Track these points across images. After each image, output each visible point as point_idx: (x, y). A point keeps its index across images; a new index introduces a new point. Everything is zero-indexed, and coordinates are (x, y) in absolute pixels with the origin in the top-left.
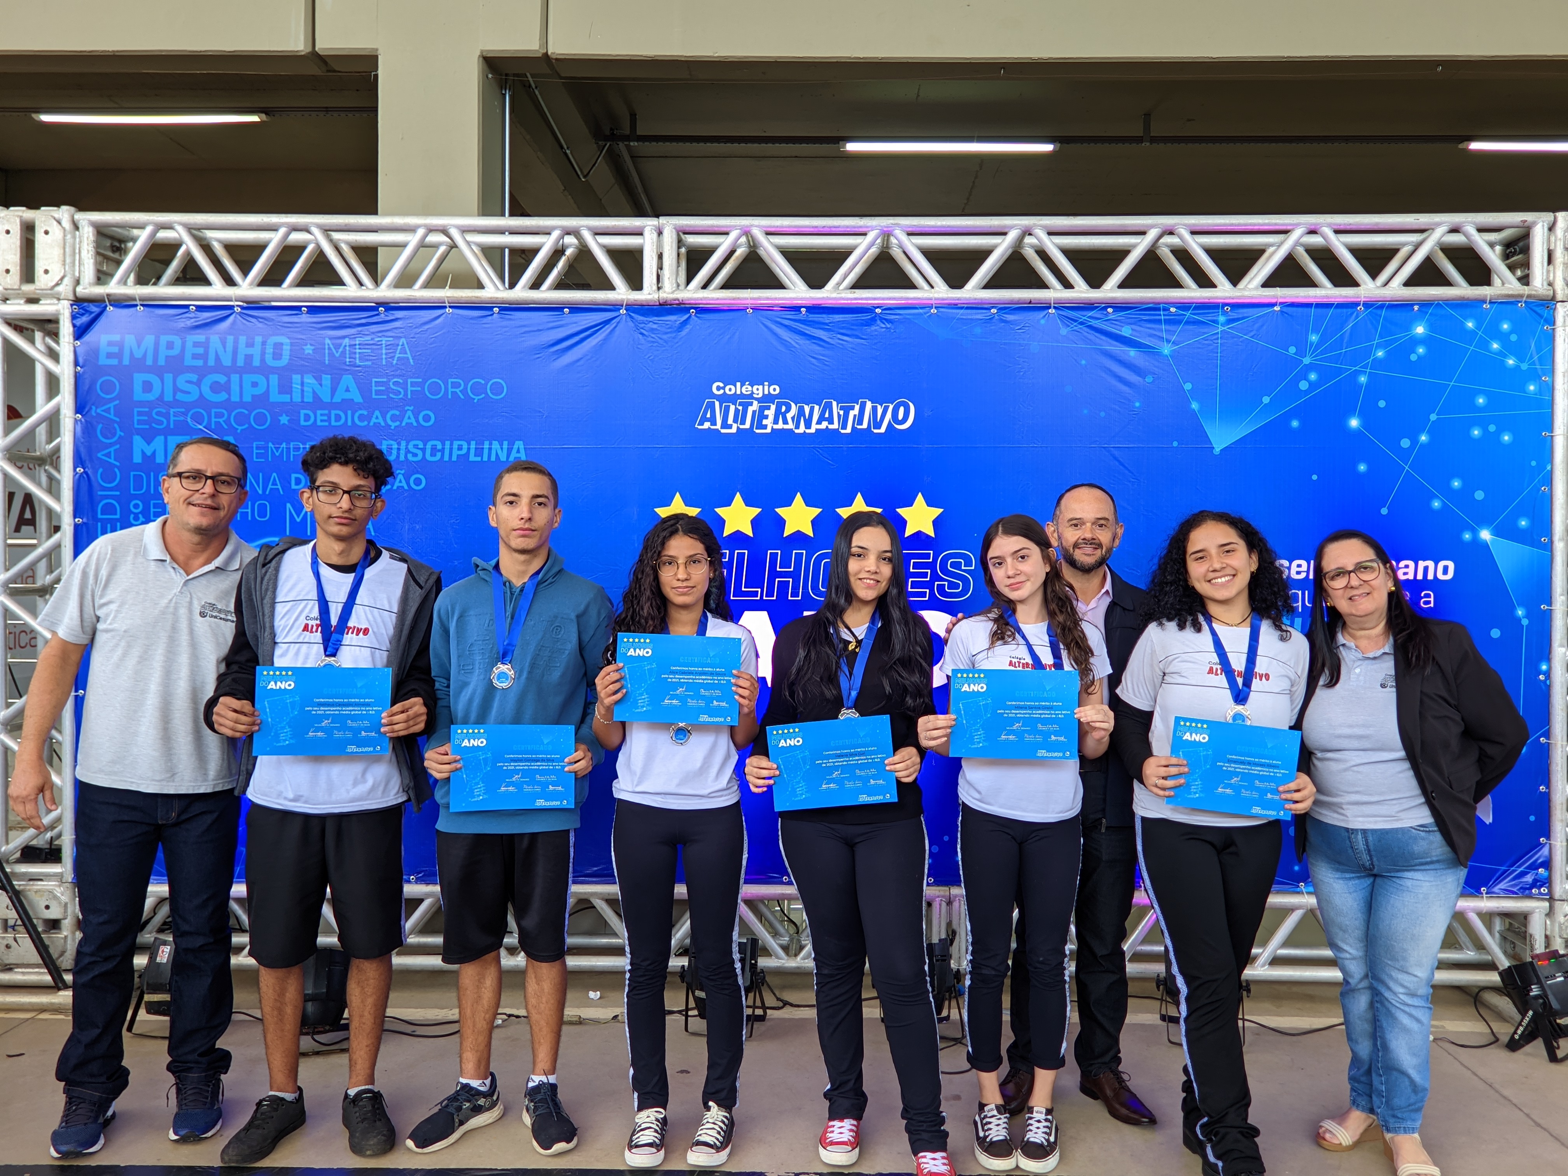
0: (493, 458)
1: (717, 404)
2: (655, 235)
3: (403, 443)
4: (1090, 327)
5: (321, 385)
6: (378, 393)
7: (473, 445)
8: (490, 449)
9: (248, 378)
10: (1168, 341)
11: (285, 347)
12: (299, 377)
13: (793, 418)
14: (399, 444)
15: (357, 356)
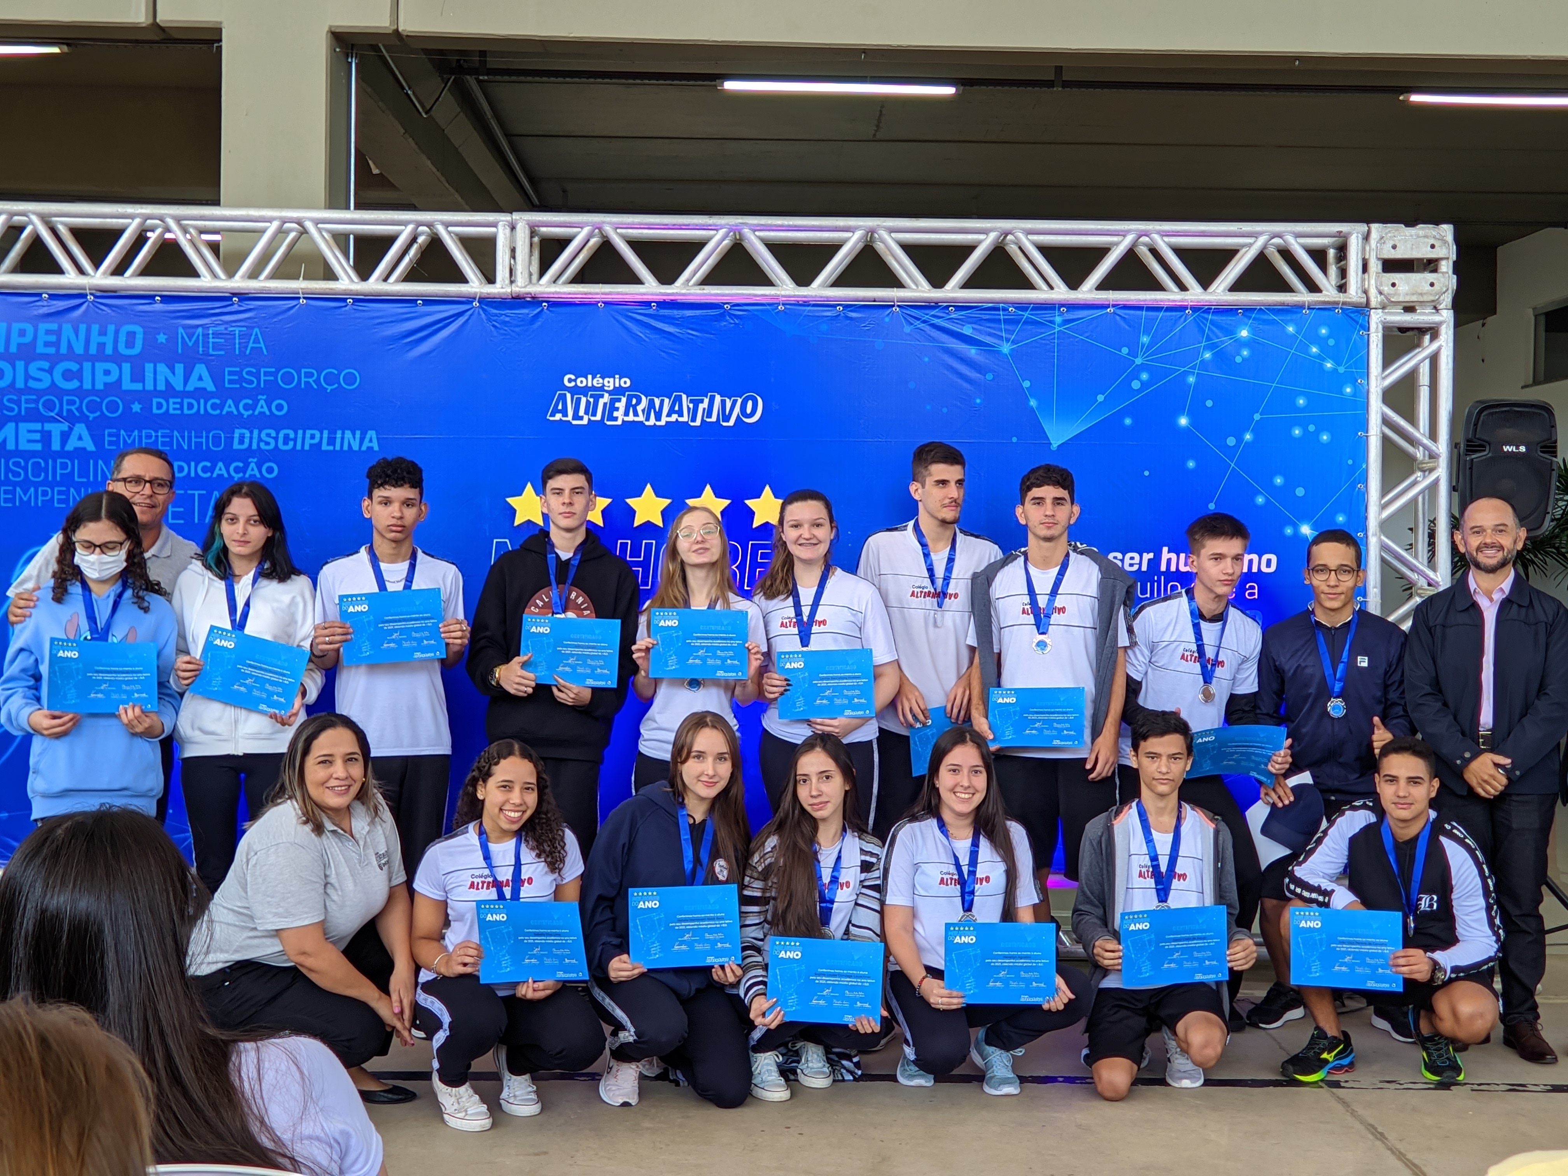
0: (346, 448)
1: (569, 396)
2: (508, 230)
3: (256, 432)
4: (934, 326)
5: (174, 373)
6: (230, 382)
7: (326, 434)
8: (343, 438)
9: (100, 367)
10: (1008, 340)
11: (137, 336)
12: (152, 365)
13: (643, 411)
14: (251, 433)
15: (211, 345)
